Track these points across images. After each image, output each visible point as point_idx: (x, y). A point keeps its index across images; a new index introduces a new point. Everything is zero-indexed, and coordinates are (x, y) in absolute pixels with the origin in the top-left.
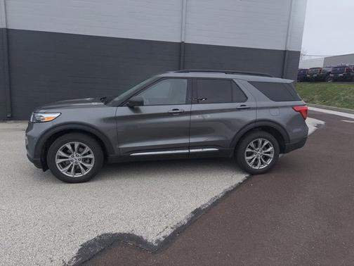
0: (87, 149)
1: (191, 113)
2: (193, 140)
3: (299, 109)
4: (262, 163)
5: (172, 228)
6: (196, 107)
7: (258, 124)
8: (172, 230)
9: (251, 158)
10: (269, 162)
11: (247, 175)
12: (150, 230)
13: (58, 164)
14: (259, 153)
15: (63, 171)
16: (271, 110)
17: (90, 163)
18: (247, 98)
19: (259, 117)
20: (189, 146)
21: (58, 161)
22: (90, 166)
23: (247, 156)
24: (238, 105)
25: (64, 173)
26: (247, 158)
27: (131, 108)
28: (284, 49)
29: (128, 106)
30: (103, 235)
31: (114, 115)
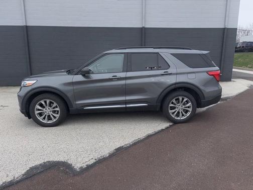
0: (55, 104)
1: (126, 78)
2: (128, 98)
3: (212, 74)
4: (183, 115)
5: (95, 159)
6: (129, 74)
7: (177, 86)
8: (95, 161)
9: (174, 111)
10: (188, 114)
11: (171, 124)
12: (80, 160)
13: (37, 114)
14: (180, 108)
15: (40, 119)
16: (189, 75)
17: (57, 114)
18: (170, 66)
19: (178, 81)
20: (126, 102)
21: (37, 112)
22: (57, 116)
23: (171, 110)
24: (162, 72)
25: (41, 120)
26: (170, 111)
27: (84, 75)
28: (223, 27)
29: (81, 74)
30: (47, 162)
31: (71, 81)
